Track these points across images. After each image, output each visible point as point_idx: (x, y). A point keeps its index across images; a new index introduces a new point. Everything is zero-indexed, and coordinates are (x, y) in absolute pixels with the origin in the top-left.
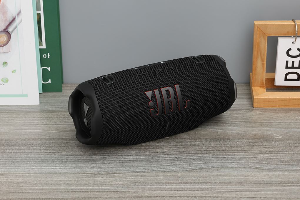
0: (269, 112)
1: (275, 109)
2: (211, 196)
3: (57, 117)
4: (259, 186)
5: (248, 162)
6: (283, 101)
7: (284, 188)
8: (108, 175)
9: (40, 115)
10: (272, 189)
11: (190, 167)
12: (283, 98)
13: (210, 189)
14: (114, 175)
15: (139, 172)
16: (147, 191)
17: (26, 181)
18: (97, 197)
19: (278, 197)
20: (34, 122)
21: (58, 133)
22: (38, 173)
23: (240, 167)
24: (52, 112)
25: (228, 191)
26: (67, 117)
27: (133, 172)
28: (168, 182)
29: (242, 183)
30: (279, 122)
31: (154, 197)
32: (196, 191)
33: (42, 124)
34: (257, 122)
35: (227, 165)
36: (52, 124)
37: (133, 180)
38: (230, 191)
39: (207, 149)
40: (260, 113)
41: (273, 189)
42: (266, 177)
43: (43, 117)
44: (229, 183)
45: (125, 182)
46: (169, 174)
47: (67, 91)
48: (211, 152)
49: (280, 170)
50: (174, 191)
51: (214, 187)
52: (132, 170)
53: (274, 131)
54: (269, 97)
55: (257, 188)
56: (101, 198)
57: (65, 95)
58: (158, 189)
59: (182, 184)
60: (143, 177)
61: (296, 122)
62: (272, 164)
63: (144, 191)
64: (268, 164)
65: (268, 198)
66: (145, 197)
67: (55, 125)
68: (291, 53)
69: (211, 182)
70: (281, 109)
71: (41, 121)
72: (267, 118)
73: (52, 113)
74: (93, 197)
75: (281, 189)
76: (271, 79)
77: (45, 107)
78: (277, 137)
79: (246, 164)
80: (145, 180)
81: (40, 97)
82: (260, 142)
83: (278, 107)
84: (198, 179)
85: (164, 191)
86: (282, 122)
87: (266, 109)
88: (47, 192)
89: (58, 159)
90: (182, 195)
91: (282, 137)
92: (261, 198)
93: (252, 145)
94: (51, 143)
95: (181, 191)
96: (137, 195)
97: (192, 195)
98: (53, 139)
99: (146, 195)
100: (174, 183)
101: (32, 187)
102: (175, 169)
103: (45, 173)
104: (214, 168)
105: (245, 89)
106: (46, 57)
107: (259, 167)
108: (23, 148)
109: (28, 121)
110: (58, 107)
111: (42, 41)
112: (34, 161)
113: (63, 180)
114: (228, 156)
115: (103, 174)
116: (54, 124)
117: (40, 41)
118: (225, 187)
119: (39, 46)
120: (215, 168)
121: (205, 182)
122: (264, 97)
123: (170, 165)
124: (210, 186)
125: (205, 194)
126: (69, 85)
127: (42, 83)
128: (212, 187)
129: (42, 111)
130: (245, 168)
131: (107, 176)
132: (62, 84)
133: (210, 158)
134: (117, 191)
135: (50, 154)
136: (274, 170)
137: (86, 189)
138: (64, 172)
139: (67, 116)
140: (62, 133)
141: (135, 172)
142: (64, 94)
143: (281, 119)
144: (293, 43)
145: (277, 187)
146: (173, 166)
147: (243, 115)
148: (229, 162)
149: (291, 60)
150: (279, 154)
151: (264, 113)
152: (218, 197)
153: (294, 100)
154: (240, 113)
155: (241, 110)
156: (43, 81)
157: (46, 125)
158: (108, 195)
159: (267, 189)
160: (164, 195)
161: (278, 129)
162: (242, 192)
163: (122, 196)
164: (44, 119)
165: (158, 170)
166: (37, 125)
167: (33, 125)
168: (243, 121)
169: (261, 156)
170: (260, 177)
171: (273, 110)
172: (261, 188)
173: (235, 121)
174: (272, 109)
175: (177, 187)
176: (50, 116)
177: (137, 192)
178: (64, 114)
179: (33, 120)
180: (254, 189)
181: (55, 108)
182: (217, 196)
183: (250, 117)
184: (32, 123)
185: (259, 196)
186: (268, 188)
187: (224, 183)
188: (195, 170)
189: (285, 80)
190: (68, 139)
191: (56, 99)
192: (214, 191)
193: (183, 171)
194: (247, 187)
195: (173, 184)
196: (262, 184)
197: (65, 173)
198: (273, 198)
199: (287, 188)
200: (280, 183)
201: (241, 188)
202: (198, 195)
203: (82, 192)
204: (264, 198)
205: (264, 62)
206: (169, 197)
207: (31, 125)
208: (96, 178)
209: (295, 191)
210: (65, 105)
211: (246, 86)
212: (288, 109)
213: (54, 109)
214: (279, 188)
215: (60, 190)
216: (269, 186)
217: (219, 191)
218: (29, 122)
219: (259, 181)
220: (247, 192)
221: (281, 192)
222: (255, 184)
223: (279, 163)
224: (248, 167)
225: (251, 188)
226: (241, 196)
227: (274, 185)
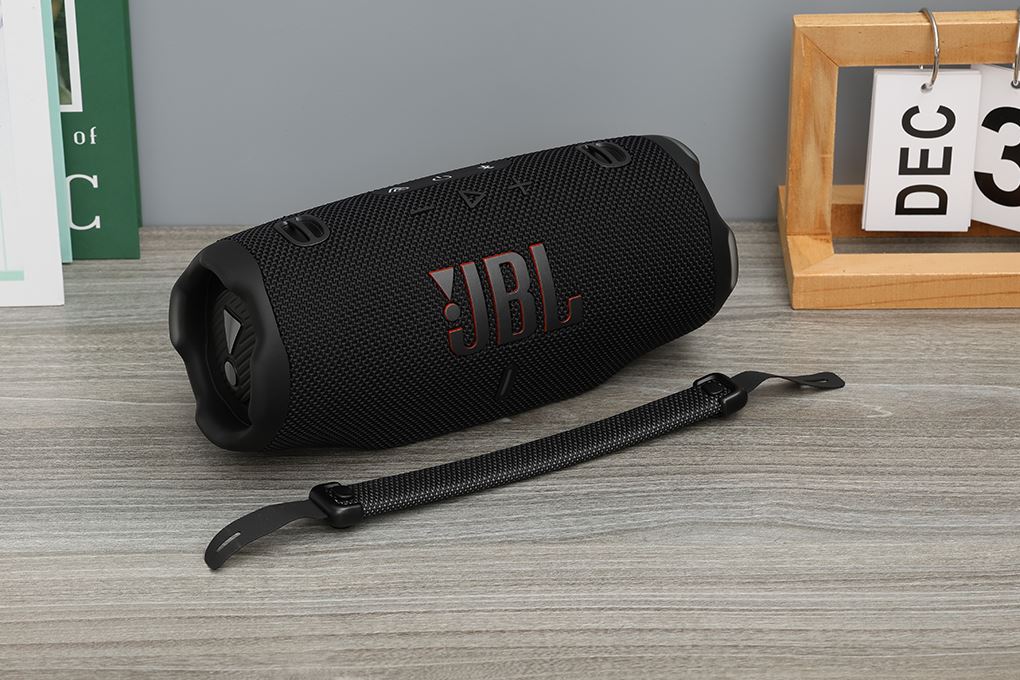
0: (844, 324)
1: (864, 312)
2: (660, 626)
3: (128, 350)
4: (818, 590)
5: (778, 505)
6: (892, 284)
7: (903, 596)
8: (312, 556)
9: (67, 341)
10: (863, 601)
11: (586, 524)
12: (892, 277)
13: (655, 603)
14: (330, 555)
15: (416, 545)
16: (444, 612)
17: (34, 582)
18: (276, 635)
19: (881, 628)
20: (51, 370)
21: (132, 408)
22: (76, 554)
23: (751, 524)
24: (111, 332)
25: (715, 610)
26: (161, 350)
27: (395, 546)
28: (515, 581)
29: (760, 581)
30: (882, 358)
31: (470, 633)
32: (611, 609)
33: (77, 377)
34: (805, 362)
35: (711, 515)
36: (112, 374)
37: (395, 574)
38: (721, 610)
39: (642, 462)
40: (816, 327)
41: (866, 599)
42: (839, 559)
43: (80, 351)
44: (718, 580)
45: (370, 582)
46: (515, 550)
47: (154, 254)
48: (654, 469)
49: (886, 533)
50: (536, 610)
51: (667, 594)
52: (391, 538)
53: (864, 392)
54: (845, 274)
55: (812, 596)
56: (290, 638)
57: (152, 270)
58: (481, 605)
59: (561, 584)
60: (430, 564)
61: (936, 358)
62: (858, 511)
63: (436, 612)
64: (846, 511)
65: (849, 632)
66: (438, 633)
67: (124, 377)
68: (916, 122)
69: (656, 578)
70: (883, 313)
71: (74, 364)
72: (840, 345)
73: (109, 337)
74: (263, 635)
75: (889, 599)
76: (849, 205)
77: (87, 313)
78: (877, 413)
79: (772, 513)
80: (436, 573)
81: (64, 278)
82: (819, 432)
83: (874, 306)
84: (615, 567)
85: (501, 610)
86: (890, 361)
87: (836, 313)
88: (106, 620)
89: (138, 503)
90: (563, 625)
91: (890, 413)
92: (825, 631)
93: (790, 445)
94: (112, 444)
95: (560, 610)
96: (411, 628)
97: (595, 626)
98: (117, 431)
99: (442, 626)
100: (534, 584)
101: (54, 602)
102: (534, 530)
103: (98, 553)
104: (666, 529)
105: (761, 242)
106: (84, 141)
107: (816, 521)
108: (17, 463)
109: (30, 366)
110: (127, 312)
111: (68, 87)
112: (58, 511)
113: (159, 576)
114: (713, 486)
115: (293, 555)
116: (118, 377)
117: (63, 87)
118: (705, 594)
119: (61, 103)
120: (670, 526)
121: (638, 580)
122: (826, 275)
123: (518, 519)
124: (654, 590)
125: (640, 621)
126: (162, 233)
127: (71, 229)
128: (662, 596)
129: (73, 329)
130: (768, 525)
131: (306, 560)
132: (140, 229)
133: (652, 491)
134: (342, 615)
135: (110, 482)
136: (867, 533)
137: (239, 609)
138: (163, 547)
139: (162, 347)
140: (147, 407)
141: (402, 546)
142: (147, 266)
143: (885, 348)
144: (924, 87)
145: (877, 593)
146: (531, 523)
147: (757, 335)
148: (715, 507)
149: (915, 145)
150: (882, 474)
151: (828, 328)
152: (682, 630)
153: (927, 282)
154: (748, 328)
155: (751, 317)
156: (74, 222)
157: (90, 377)
158: (313, 630)
159: (845, 599)
160: (503, 624)
161: (876, 385)
162: (761, 610)
163: (360, 630)
164: (83, 356)
165: (479, 538)
166: (61, 378)
167: (47, 378)
168: (760, 357)
169: (820, 483)
170: (820, 558)
171: (858, 318)
172: (823, 596)
173: (732, 356)
174: (855, 312)
175: (544, 597)
176: (102, 346)
177: (411, 615)
178: (151, 340)
179: (46, 361)
180: (801, 599)
181: (119, 316)
182: (680, 626)
183: (782, 344)
184: (42, 371)
185: (820, 626)
186: (850, 596)
187: (701, 580)
188: (601, 536)
189: (897, 213)
190: (168, 428)
191: (119, 283)
192: (669, 609)
193: (563, 540)
194: (779, 594)
195: (530, 585)
196: (827, 581)
197: (165, 551)
198: (865, 631)
199: (910, 596)
200: (887, 579)
201: (758, 596)
202: (616, 626)
203: (226, 617)
204: (836, 630)
205: (827, 153)
206: (519, 631)
207: (39, 379)
208: (272, 566)
209: (936, 605)
210: (153, 306)
211: (765, 229)
212: (908, 312)
213: (115, 321)
214: (886, 596)
215: (149, 612)
216: (850, 588)
217: (685, 609)
218: (32, 369)
219: (818, 572)
220: (777, 610)
221: (893, 610)
222: (804, 582)
223: (882, 508)
224: (780, 522)
225: (791, 596)
226: (761, 627)
227: (869, 585)
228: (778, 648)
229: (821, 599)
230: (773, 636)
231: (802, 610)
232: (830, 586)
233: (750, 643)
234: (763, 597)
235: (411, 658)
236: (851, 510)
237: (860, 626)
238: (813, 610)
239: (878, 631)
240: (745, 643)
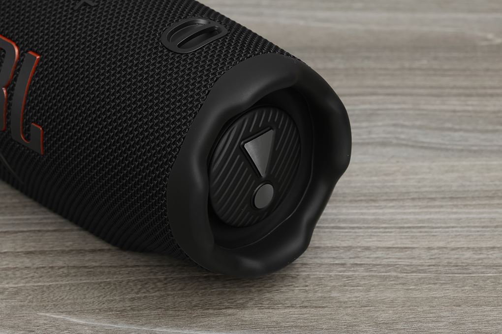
4: (426, 207)
5: (395, 125)
10: (468, 218)
19: (484, 245)
41: (471, 216)
42: (447, 177)
49: (492, 152)
53: (479, 22)
55: (418, 213)
64: (456, 130)
65: (453, 249)
75: (493, 216)
78: (487, 40)
79: (388, 133)
82: (436, 58)
92: (429, 249)
107: (428, 140)
130: (384, 144)
136: (475, 151)
145: (481, 210)
150: (491, 95)
159: (451, 216)
161: (489, 16)
162: (370, 228)
170: (430, 176)
172: (431, 213)
180: (409, 217)
185: (425, 244)
186: (456, 213)
194: (387, 212)
196: (434, 199)
198: (469, 248)
200: (491, 196)
201: (369, 214)
204: (439, 248)
214: (490, 213)
216: (456, 206)
219: (427, 189)
220: (385, 228)
221: (496, 227)
222: (413, 199)
223: (490, 127)
224: (395, 141)
225: (399, 213)
226: (368, 245)
227: (474, 203)
228: (384, 266)
229: (428, 217)
230: (379, 254)
231: (409, 228)
232: (437, 203)
233: (358, 261)
234: (374, 214)
235: (32, 277)
236: (460, 130)
237: (463, 243)
238: (421, 227)
239: (481, 249)
240: (352, 261)
